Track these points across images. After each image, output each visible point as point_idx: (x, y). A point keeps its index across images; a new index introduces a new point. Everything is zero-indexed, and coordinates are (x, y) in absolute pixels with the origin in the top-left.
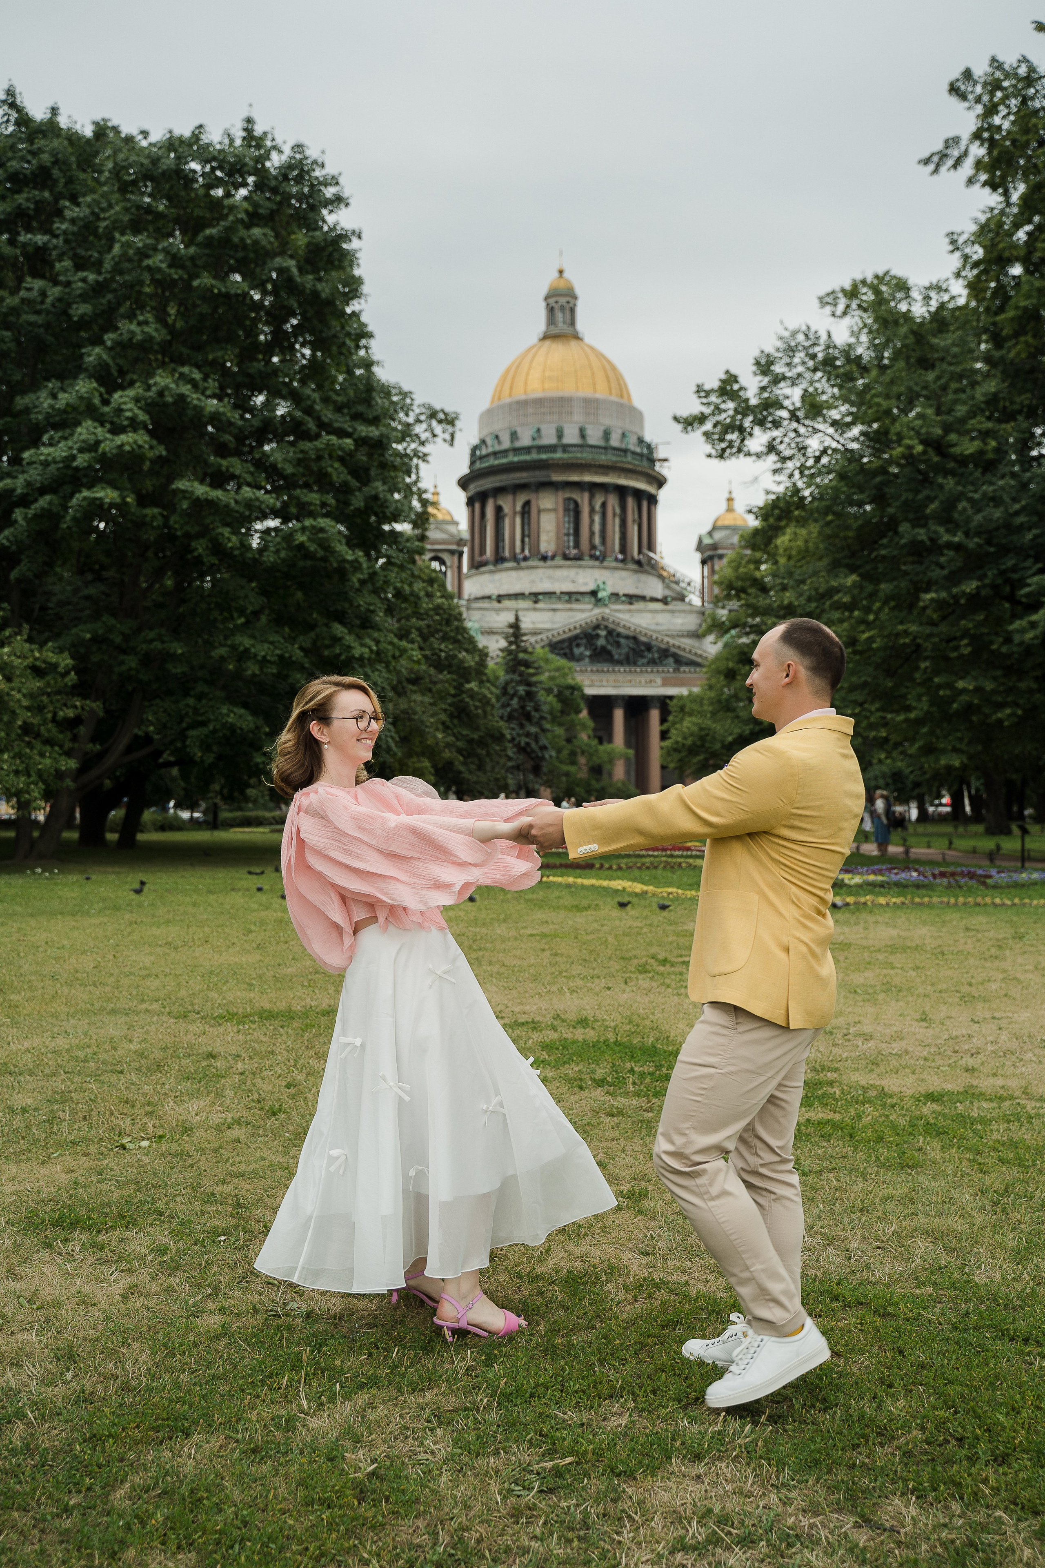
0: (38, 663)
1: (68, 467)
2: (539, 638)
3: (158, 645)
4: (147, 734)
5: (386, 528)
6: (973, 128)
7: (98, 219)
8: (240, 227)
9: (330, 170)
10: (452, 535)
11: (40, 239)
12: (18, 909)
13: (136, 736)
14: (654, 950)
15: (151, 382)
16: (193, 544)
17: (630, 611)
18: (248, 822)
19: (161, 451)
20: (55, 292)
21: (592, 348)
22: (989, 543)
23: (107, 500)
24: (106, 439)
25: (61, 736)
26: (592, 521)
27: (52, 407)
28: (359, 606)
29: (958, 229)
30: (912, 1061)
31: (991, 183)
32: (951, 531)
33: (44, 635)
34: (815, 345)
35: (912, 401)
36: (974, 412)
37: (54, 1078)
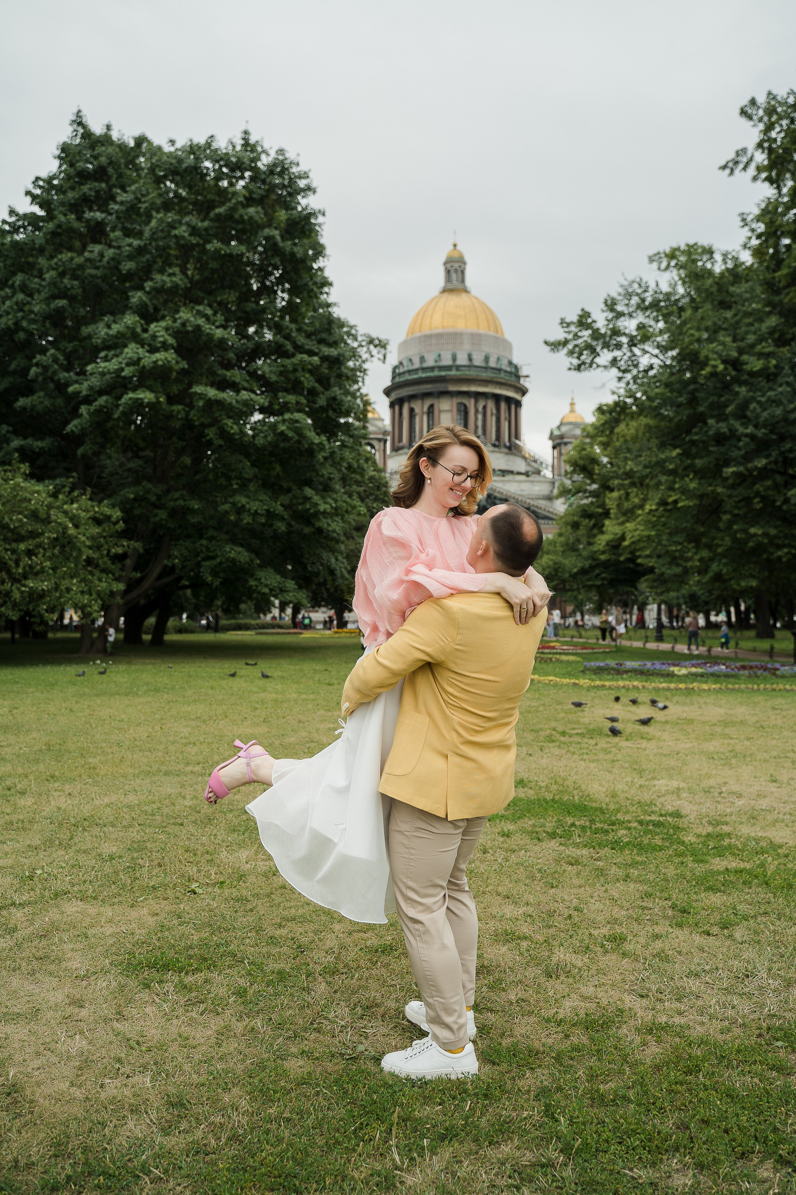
0: (97, 515)
1: (119, 376)
3: (181, 502)
4: (173, 565)
5: (342, 421)
6: (757, 140)
7: (141, 202)
8: (240, 207)
9: (303, 167)
10: (379, 428)
11: (99, 216)
12: (87, 690)
13: (166, 566)
14: (553, 724)
15: (177, 316)
16: (206, 431)
17: (503, 481)
18: (239, 627)
19: (184, 365)
20: (110, 253)
21: (476, 299)
22: (772, 432)
23: (146, 400)
24: (145, 357)
25: (113, 567)
26: (476, 419)
27: (107, 334)
28: (323, 475)
29: (747, 211)
30: (781, 816)
31: (769, 179)
32: (745, 425)
33: (102, 495)
34: (645, 291)
35: (715, 332)
36: (761, 339)
37: (131, 830)
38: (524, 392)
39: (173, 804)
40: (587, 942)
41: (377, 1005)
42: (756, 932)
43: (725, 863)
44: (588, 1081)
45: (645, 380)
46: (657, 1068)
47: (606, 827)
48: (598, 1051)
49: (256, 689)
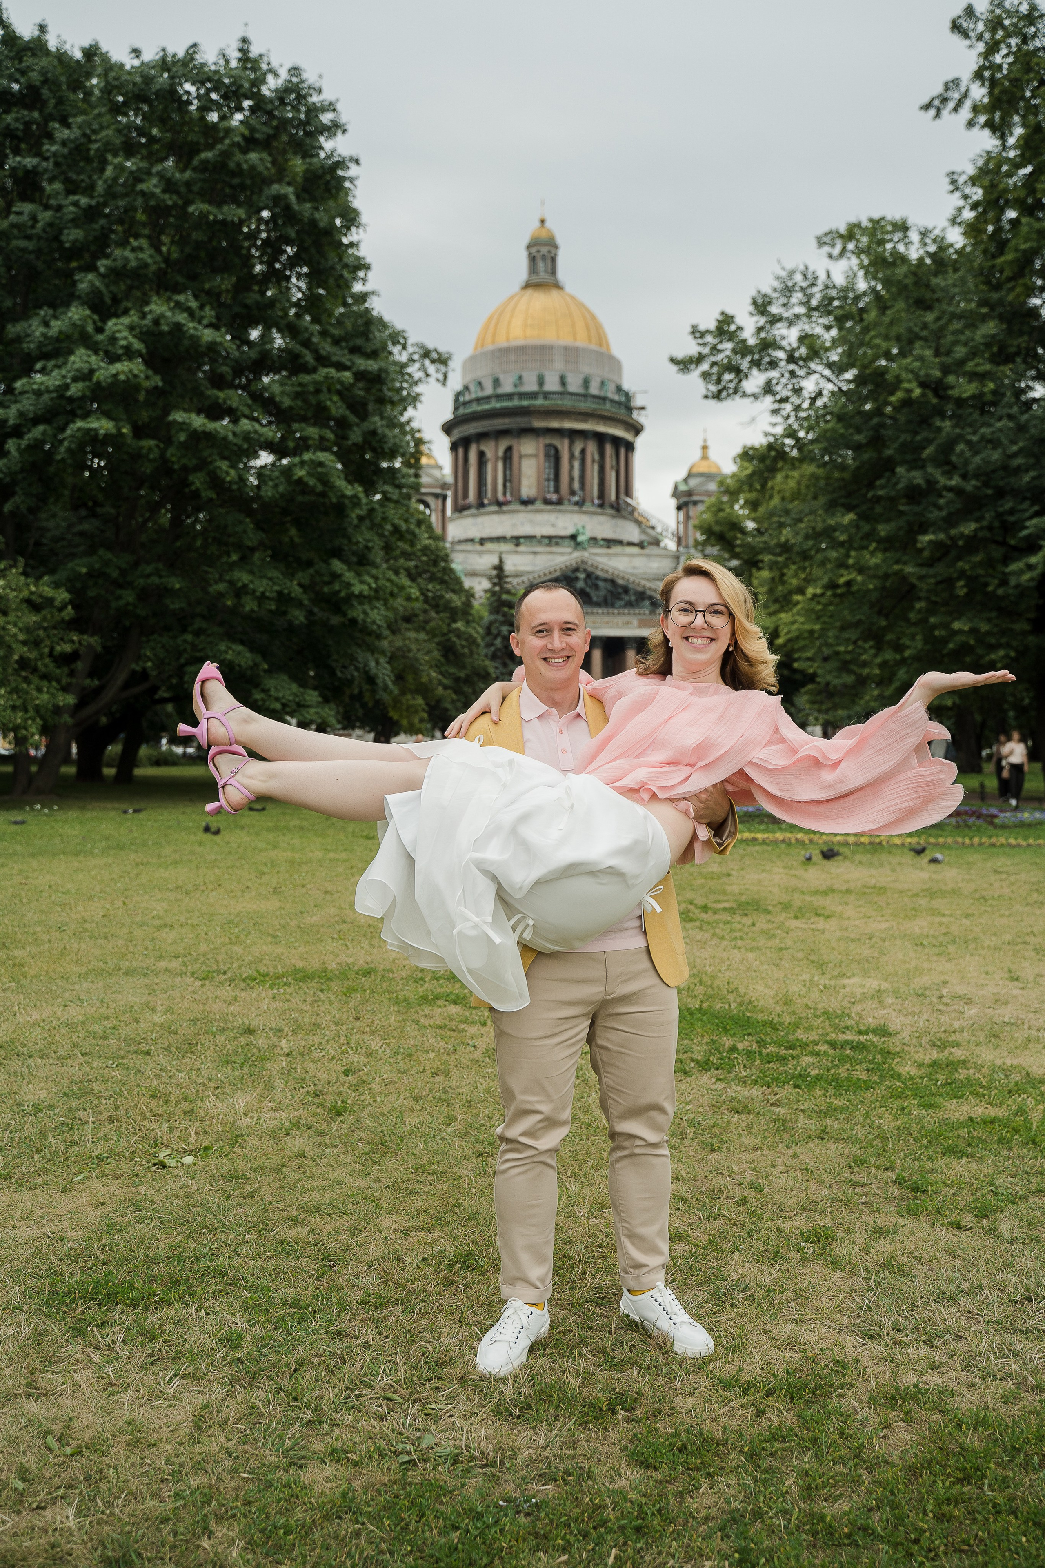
0: (34, 597)
1: (62, 397)
2: (520, 580)
3: (155, 580)
4: (144, 670)
5: (385, 465)
6: (975, 67)
7: (90, 141)
8: (236, 150)
9: (327, 96)
10: (436, 479)
11: (30, 162)
12: (18, 848)
13: (134, 672)
15: (147, 309)
16: (191, 478)
17: (608, 555)
19: (157, 381)
20: (45, 216)
21: (572, 298)
22: (986, 484)
23: (102, 432)
24: (100, 368)
25: (58, 671)
26: (571, 467)
27: (44, 335)
28: (358, 543)
29: (958, 169)
30: (1034, 1033)
31: (990, 125)
32: (948, 474)
33: (42, 569)
34: (813, 285)
35: (911, 342)
36: (973, 354)
37: (70, 1062)
38: (637, 430)
39: (137, 1021)
40: (775, 1242)
41: (452, 1361)
42: (1031, 1224)
43: (965, 1108)
44: (804, 1499)
45: (811, 413)
46: (913, 1471)
47: (783, 1052)
48: (815, 1440)
49: (264, 845)
